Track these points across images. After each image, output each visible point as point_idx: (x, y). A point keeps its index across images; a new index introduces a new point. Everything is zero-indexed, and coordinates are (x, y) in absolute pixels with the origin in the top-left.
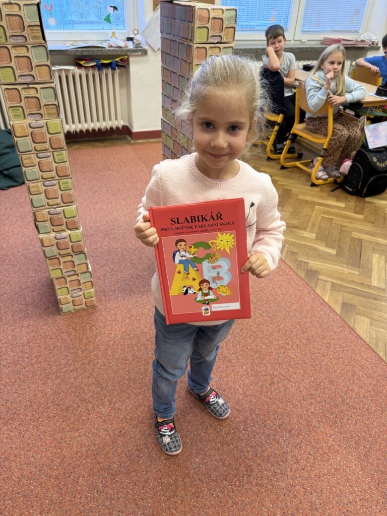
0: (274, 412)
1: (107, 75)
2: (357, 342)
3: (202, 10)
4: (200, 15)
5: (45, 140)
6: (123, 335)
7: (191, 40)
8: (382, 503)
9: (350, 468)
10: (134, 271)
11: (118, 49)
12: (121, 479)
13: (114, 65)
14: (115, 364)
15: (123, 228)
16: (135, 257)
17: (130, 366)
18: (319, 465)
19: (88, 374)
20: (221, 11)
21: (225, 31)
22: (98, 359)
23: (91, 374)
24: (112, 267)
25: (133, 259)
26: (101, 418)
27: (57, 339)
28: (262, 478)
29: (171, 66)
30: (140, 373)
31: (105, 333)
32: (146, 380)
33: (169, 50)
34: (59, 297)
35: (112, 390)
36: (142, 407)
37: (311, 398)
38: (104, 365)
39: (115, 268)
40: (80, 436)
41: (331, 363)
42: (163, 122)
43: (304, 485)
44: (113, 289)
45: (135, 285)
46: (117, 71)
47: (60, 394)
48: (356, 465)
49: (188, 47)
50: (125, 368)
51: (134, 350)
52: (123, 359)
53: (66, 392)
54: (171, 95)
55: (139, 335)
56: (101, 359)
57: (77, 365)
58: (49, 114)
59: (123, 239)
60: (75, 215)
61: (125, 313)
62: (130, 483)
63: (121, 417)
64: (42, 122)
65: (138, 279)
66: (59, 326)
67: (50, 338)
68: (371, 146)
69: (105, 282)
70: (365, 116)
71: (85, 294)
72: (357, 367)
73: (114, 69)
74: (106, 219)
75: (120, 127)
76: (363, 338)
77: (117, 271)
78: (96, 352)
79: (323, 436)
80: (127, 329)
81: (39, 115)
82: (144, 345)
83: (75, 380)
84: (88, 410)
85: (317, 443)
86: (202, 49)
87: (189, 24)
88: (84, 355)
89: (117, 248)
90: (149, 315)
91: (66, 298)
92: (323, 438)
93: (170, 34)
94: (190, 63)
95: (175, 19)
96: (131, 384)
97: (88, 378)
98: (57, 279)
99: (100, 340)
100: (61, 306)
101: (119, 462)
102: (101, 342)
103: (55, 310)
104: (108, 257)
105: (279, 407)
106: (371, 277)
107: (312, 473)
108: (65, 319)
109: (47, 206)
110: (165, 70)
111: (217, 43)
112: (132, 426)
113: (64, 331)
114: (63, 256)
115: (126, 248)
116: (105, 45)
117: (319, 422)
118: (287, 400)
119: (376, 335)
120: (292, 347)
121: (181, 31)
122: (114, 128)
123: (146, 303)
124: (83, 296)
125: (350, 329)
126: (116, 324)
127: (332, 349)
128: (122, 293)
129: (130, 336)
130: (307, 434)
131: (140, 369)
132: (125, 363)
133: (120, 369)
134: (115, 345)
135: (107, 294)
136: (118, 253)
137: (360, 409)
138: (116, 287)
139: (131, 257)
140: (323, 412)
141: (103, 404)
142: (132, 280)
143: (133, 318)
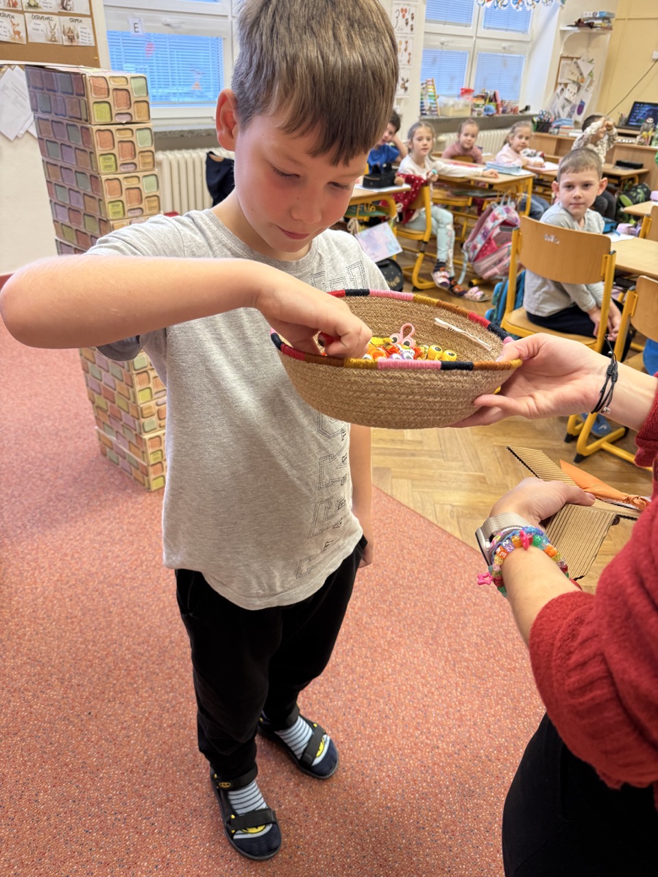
2: (399, 511)
3: (96, 79)
4: (94, 86)
6: (56, 585)
7: (87, 121)
8: (462, 684)
9: (418, 657)
10: (50, 490)
12: (107, 773)
14: (56, 628)
15: (12, 429)
16: (47, 470)
17: (82, 623)
18: (379, 666)
20: (124, 79)
21: (134, 107)
22: (24, 628)
23: (18, 651)
24: (10, 492)
25: (43, 472)
26: (52, 705)
29: (60, 159)
30: (101, 629)
32: (112, 636)
33: (52, 135)
35: (60, 663)
36: (116, 672)
38: (37, 634)
39: (16, 493)
40: (23, 740)
43: (366, 695)
44: (20, 524)
45: (58, 510)
48: (424, 652)
49: (83, 130)
50: (73, 629)
51: (82, 602)
52: (67, 618)
54: (68, 202)
55: (84, 579)
56: (30, 627)
59: (17, 446)
62: (123, 773)
63: (86, 694)
65: (60, 501)
70: (356, 219)
72: (404, 540)
76: (406, 504)
77: (20, 495)
78: (16, 619)
79: (378, 632)
80: (61, 575)
82: (97, 591)
84: (27, 701)
85: (373, 642)
86: (106, 132)
87: (80, 97)
89: (10, 463)
90: (94, 548)
92: (379, 634)
93: (50, 113)
95: (55, 91)
96: (90, 647)
97: (14, 658)
99: (19, 602)
101: (98, 753)
102: (22, 603)
107: (373, 678)
110: (49, 166)
111: (127, 123)
112: (106, 701)
115: (27, 460)
117: (370, 617)
119: (421, 497)
121: (68, 108)
123: (85, 532)
125: (389, 497)
126: (40, 573)
128: (38, 527)
129: (70, 584)
130: (359, 635)
131: (100, 624)
132: (72, 623)
133: (65, 632)
134: (47, 603)
135: (11, 533)
136: (14, 469)
137: (417, 587)
138: (26, 521)
139: (39, 471)
140: (373, 604)
141: (51, 687)
142: (51, 504)
143: (69, 558)
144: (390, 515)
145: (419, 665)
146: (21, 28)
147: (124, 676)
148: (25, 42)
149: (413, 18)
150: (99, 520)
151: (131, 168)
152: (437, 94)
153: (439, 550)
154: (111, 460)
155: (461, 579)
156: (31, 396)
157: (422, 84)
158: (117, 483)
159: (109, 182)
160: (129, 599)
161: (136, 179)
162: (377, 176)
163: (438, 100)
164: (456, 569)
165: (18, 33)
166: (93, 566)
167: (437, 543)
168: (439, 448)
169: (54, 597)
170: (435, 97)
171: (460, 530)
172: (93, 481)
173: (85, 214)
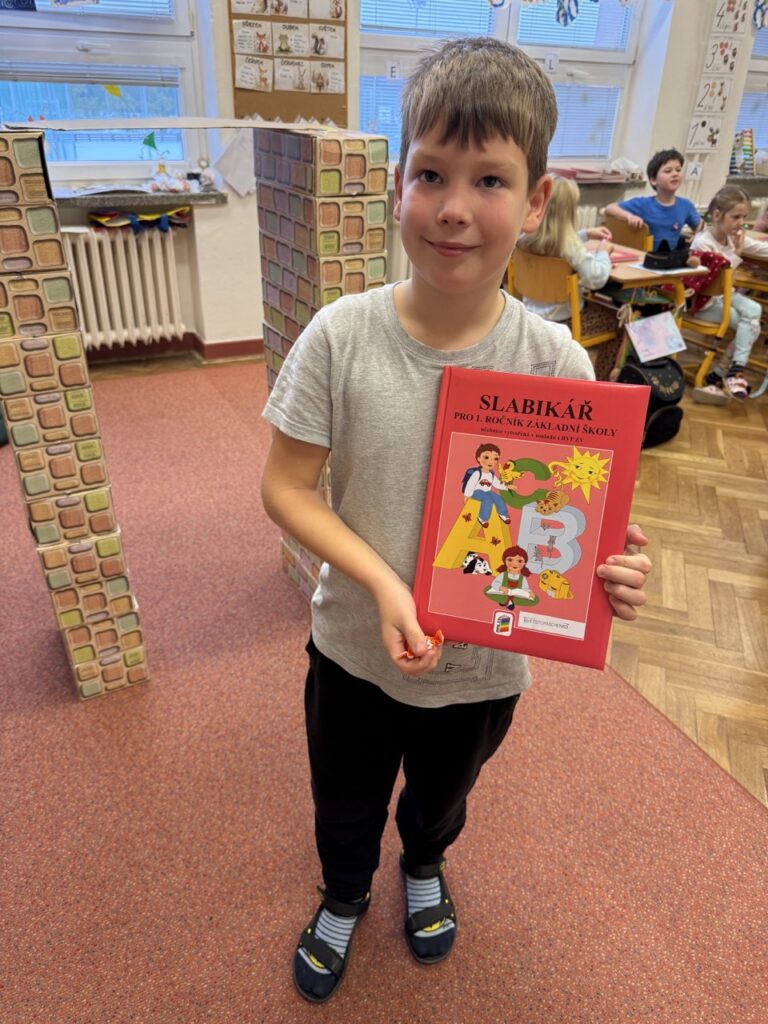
0: (502, 854)
1: (151, 241)
2: (644, 713)
3: (328, 143)
4: (325, 152)
5: (51, 371)
6: (204, 732)
7: (311, 191)
8: (708, 1004)
10: (220, 607)
11: (171, 194)
13: (164, 224)
14: (194, 790)
15: (194, 525)
16: (222, 580)
17: (223, 790)
18: (589, 945)
19: (140, 813)
20: (361, 143)
21: (369, 176)
22: (159, 782)
23: (147, 811)
24: (177, 601)
25: (217, 583)
26: (171, 895)
27: (76, 749)
28: (487, 980)
29: (278, 233)
30: (242, 804)
31: (168, 731)
32: (254, 816)
33: (272, 205)
34: (76, 666)
35: (190, 839)
36: (250, 867)
37: (567, 823)
38: (172, 793)
39: (183, 604)
40: (131, 935)
41: (600, 755)
42: (266, 329)
43: (565, 987)
44: (180, 644)
45: (223, 634)
46: (171, 233)
47: (86, 856)
48: (656, 939)
49: (306, 202)
50: (213, 797)
51: (228, 761)
52: (208, 779)
53: (100, 851)
54: (280, 283)
55: (235, 731)
56: (165, 782)
57: (117, 796)
58: (59, 325)
59: (196, 546)
60: (106, 505)
61: (208, 690)
62: (235, 1016)
63: (212, 890)
64: (44, 339)
65: (228, 622)
66: (77, 725)
67: (61, 748)
68: (644, 358)
69: (163, 633)
70: (629, 305)
71: (127, 657)
72: (646, 758)
73: (164, 231)
74: (160, 510)
75: (181, 336)
76: (655, 704)
77: (187, 608)
78: (153, 769)
79: (593, 892)
80: (211, 721)
81: (39, 327)
82: (247, 750)
83: (115, 826)
84: (145, 882)
85: (584, 906)
86: (332, 206)
87: (307, 164)
88: (130, 777)
89: (184, 566)
90: (254, 690)
91: (90, 668)
92: (594, 895)
93: (274, 179)
94: (311, 230)
95: (280, 154)
96: (226, 825)
97: (141, 819)
98: (72, 630)
99: (159, 747)
100: (80, 684)
101: (211, 978)
102: (163, 748)
103: (67, 693)
104: (167, 584)
105: (510, 844)
106: (660, 593)
107: (578, 962)
108: (89, 709)
109: (53, 492)
110: (266, 240)
111: (358, 195)
112: (233, 906)
113: (88, 733)
114: (84, 585)
115: (202, 565)
116: (147, 188)
117: (585, 866)
118: (524, 831)
119: (677, 697)
120: (527, 731)
121: (293, 175)
122: (169, 338)
123: (247, 668)
124: (122, 662)
125: (631, 690)
126: (189, 712)
127: (600, 728)
128: (198, 651)
129: (220, 733)
130: (565, 890)
131: (243, 796)
132: (213, 787)
133: (203, 798)
134: (189, 754)
135: (169, 655)
136: (188, 574)
137: (657, 834)
138: (187, 640)
139: (212, 581)
140: (591, 847)
141: (174, 868)
142: (218, 624)
143: (224, 699)
144: (630, 717)
145: (646, 957)
146: (268, 75)
147: (259, 875)
148: (270, 90)
149: (734, 54)
150: (266, 654)
151: (356, 249)
152: (755, 147)
153: (696, 783)
154: (291, 579)
155: (724, 834)
156: (220, 487)
157: (737, 136)
158: (294, 609)
159: (329, 265)
160: (282, 769)
161: (361, 262)
162: (665, 255)
163: (755, 156)
164: (717, 817)
165: (264, 80)
166: (249, 715)
167: (694, 772)
168: (712, 629)
169: (198, 748)
170: (752, 151)
171: (729, 758)
172: (268, 602)
173: (297, 300)
